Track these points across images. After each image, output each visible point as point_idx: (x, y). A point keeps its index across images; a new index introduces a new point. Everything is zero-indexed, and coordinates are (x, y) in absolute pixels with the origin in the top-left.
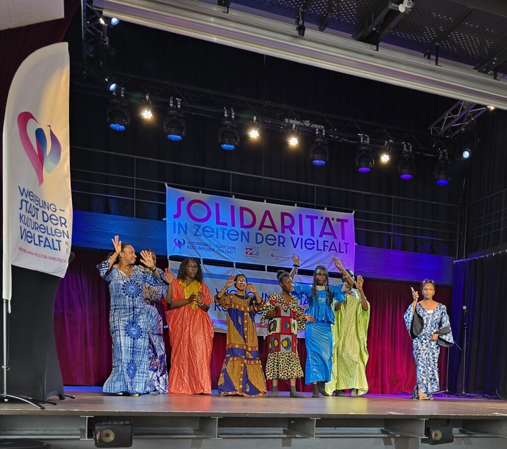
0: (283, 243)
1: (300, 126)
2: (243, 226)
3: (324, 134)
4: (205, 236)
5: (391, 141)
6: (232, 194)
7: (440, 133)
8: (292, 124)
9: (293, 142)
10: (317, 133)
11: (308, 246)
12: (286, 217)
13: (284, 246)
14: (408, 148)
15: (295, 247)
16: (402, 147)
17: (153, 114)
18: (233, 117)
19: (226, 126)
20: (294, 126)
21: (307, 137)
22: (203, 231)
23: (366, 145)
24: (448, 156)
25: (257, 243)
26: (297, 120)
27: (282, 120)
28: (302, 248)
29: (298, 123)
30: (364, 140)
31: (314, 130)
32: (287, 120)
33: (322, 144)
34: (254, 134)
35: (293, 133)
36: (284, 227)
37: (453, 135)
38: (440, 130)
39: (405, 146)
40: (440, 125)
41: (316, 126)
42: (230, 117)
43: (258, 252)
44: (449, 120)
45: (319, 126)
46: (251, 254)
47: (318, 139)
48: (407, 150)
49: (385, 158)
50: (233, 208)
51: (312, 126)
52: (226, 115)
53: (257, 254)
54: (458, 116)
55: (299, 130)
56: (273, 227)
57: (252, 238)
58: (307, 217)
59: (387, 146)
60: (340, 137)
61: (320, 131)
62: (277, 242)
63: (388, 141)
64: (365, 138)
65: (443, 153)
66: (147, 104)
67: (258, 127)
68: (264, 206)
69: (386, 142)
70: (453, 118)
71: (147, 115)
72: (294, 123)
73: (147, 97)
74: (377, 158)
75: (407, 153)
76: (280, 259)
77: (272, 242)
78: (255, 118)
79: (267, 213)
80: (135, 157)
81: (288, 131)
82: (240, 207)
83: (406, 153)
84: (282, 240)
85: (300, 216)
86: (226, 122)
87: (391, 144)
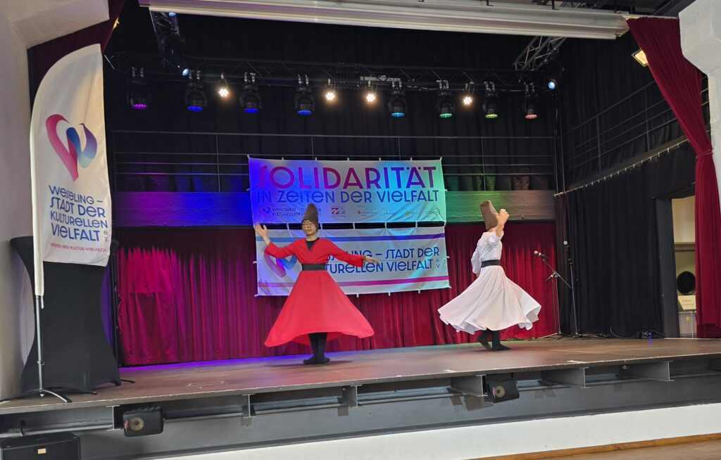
0: (369, 199)
1: (376, 82)
2: (327, 186)
3: (400, 86)
4: (289, 200)
5: (471, 83)
6: (314, 157)
7: (524, 68)
8: (367, 81)
9: (371, 98)
10: (394, 86)
11: (396, 198)
12: (371, 173)
13: (370, 201)
14: (490, 87)
15: (382, 201)
16: (485, 87)
17: (229, 91)
18: (307, 83)
19: (301, 92)
20: (369, 82)
21: (384, 91)
22: (288, 196)
23: (446, 90)
24: (535, 89)
25: (342, 201)
26: (373, 76)
27: (357, 77)
28: (389, 201)
29: (374, 79)
30: (443, 86)
31: (391, 82)
32: (362, 78)
33: (400, 96)
34: (330, 96)
35: (369, 90)
36: (369, 183)
37: (539, 67)
38: (523, 64)
39: (487, 86)
40: (523, 59)
41: (392, 79)
42: (304, 84)
43: (344, 211)
44: (532, 54)
45: (396, 79)
46: (337, 213)
47: (395, 92)
48: (490, 90)
49: (468, 101)
50: (316, 169)
51: (388, 80)
52: (300, 82)
53: (344, 212)
54: (539, 48)
55: (375, 86)
56: (359, 184)
57: (338, 197)
58: (393, 169)
59: (468, 88)
60: (419, 87)
61: (397, 83)
62: (363, 198)
63: (468, 83)
64: (444, 84)
65: (529, 86)
66: (222, 84)
67: (333, 89)
68: (348, 163)
69: (467, 85)
70: (534, 51)
71: (224, 93)
72: (370, 79)
73: (222, 76)
74: (459, 102)
75: (491, 92)
76: (368, 215)
77: (358, 199)
78: (329, 81)
79: (351, 170)
80: (217, 134)
81: (364, 87)
82: (324, 169)
83: (488, 92)
84: (368, 196)
85: (386, 169)
86: (301, 89)
87: (472, 86)
